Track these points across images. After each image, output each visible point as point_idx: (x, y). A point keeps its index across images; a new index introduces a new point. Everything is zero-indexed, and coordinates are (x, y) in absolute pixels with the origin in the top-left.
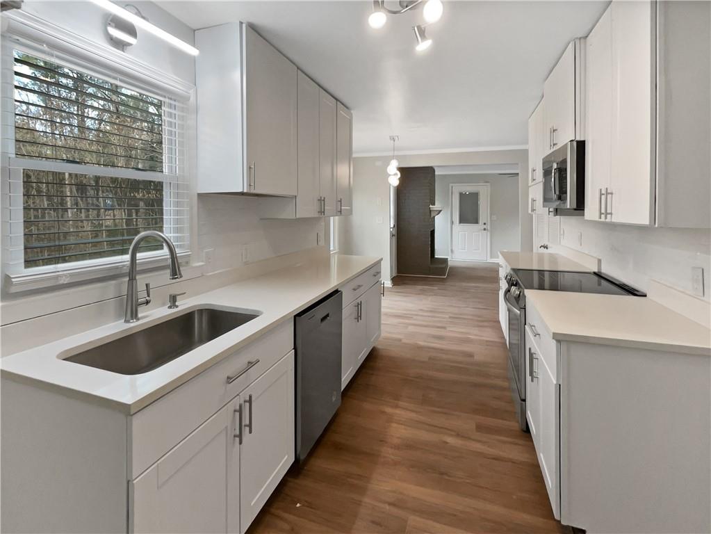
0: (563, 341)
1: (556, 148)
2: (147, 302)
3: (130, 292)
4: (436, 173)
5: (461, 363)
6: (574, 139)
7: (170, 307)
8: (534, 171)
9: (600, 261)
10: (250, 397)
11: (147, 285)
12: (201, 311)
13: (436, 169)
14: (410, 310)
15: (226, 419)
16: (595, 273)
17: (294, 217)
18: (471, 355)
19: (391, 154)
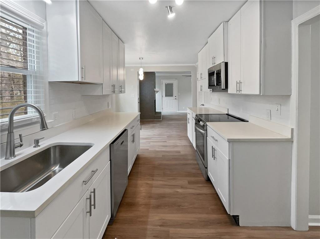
0: (230, 142)
1: (215, 64)
2: (21, 146)
3: (9, 140)
4: (156, 75)
5: (175, 156)
6: (224, 61)
7: (35, 147)
8: (201, 74)
9: (228, 109)
10: (94, 190)
11: (20, 135)
12: (55, 147)
13: (156, 73)
14: (149, 136)
15: (83, 204)
16: (227, 114)
17: (101, 94)
18: (179, 152)
19: (140, 65)
